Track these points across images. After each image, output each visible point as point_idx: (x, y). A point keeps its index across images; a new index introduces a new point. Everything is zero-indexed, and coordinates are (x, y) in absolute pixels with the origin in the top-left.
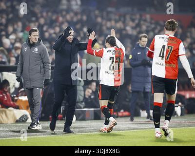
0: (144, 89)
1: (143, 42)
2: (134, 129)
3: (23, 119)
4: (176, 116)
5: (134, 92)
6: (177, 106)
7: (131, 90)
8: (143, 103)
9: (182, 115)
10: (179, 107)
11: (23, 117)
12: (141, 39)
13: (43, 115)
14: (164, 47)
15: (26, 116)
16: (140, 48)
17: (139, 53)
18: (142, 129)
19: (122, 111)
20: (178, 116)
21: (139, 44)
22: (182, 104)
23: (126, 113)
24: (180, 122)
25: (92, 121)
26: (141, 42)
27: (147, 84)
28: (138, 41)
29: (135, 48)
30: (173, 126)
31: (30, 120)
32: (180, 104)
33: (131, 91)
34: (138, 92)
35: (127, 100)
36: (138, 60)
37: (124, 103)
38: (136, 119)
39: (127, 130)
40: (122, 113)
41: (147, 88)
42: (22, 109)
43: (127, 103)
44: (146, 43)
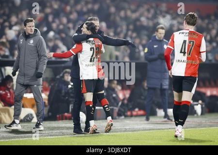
0: (161, 85)
1: (160, 34)
2: (150, 130)
3: (28, 119)
4: (196, 115)
5: (149, 88)
6: (197, 105)
7: (147, 86)
8: (160, 100)
9: (202, 114)
10: (199, 106)
11: (27, 116)
12: (157, 31)
13: (50, 114)
14: (185, 42)
15: (31, 115)
16: (157, 40)
17: (155, 46)
18: (159, 129)
19: (137, 110)
20: (197, 115)
21: (155, 36)
22: (203, 102)
23: (142, 112)
24: (201, 122)
25: (103, 121)
26: (158, 34)
27: (165, 80)
28: (154, 33)
29: (151, 41)
30: (192, 126)
31: (35, 120)
32: (200, 102)
33: (147, 88)
34: (154, 89)
35: (143, 97)
36: (154, 54)
37: (139, 101)
38: (152, 119)
39: (142, 130)
40: (137, 112)
41: (165, 84)
42: (27, 107)
43: (142, 101)
44: (163, 35)
